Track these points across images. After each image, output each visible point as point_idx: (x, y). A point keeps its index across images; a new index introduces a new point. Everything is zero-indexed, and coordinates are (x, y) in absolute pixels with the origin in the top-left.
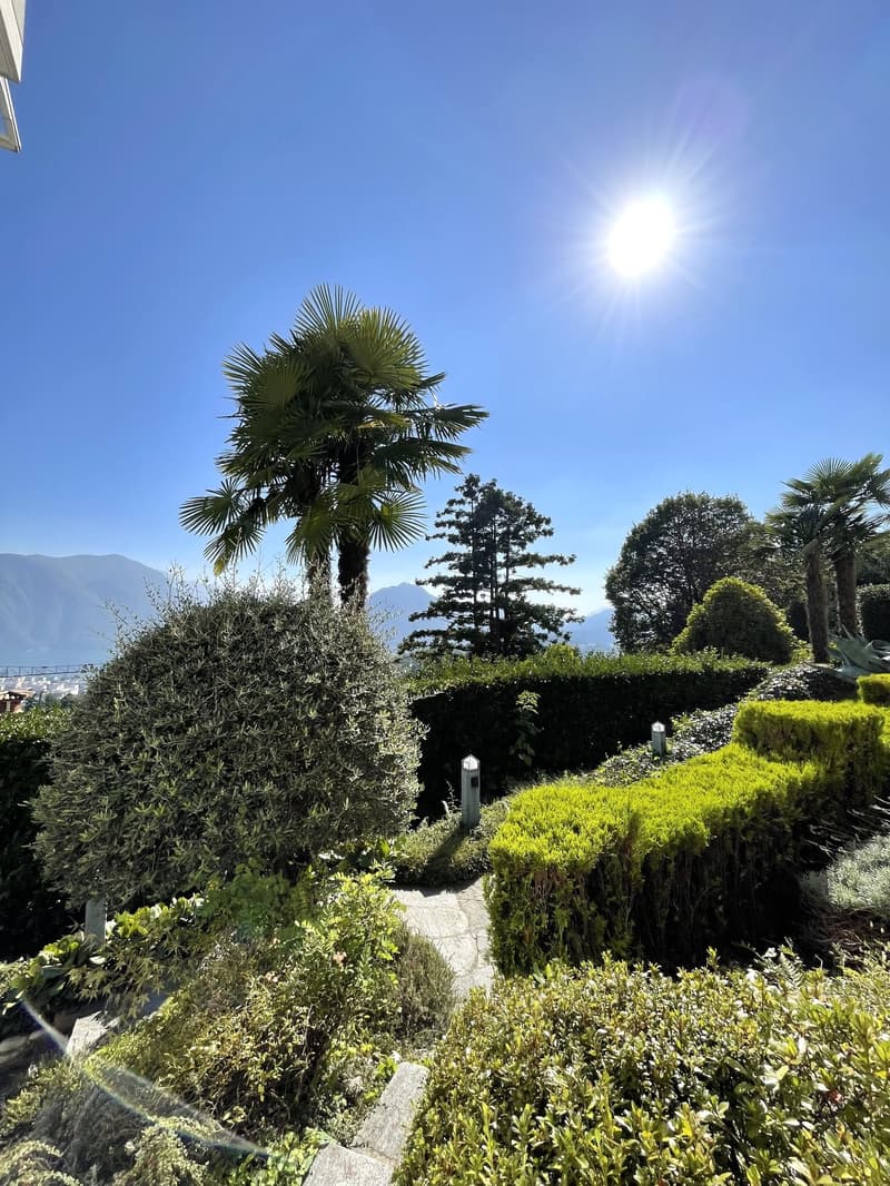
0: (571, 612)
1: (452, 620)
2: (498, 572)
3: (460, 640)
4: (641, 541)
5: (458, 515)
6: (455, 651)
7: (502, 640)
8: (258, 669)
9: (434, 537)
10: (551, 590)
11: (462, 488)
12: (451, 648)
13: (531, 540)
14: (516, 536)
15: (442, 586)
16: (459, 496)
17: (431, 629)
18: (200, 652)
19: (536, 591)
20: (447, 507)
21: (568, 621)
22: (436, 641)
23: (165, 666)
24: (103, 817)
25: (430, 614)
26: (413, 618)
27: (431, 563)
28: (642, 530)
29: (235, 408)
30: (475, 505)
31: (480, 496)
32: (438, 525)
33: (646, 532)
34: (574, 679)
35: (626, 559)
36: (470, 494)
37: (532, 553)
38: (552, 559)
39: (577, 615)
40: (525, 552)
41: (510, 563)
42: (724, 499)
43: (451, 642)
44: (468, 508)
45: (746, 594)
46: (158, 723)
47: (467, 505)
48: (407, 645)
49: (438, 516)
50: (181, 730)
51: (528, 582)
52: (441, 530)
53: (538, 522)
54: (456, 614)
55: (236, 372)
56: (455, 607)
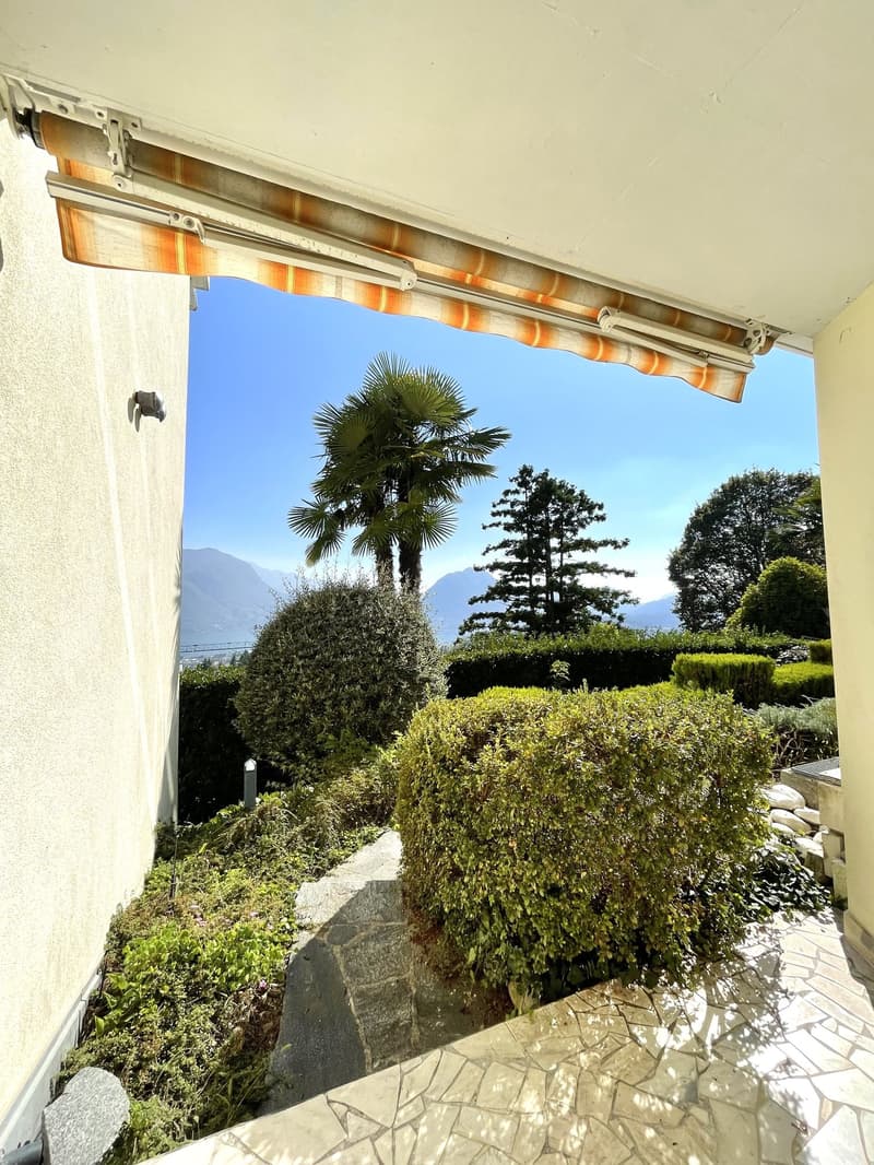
0: (625, 594)
1: (510, 603)
2: (552, 557)
3: (516, 622)
4: (705, 521)
5: (513, 504)
6: (513, 632)
7: (558, 622)
8: (351, 626)
9: (491, 526)
10: (605, 574)
11: (516, 479)
12: (509, 629)
13: (583, 526)
14: (569, 522)
15: (499, 571)
16: (514, 486)
17: (489, 612)
18: (319, 616)
19: (590, 574)
20: (503, 497)
21: (622, 603)
22: (495, 623)
23: (300, 624)
24: (276, 700)
25: (488, 598)
26: (473, 601)
27: (488, 550)
28: (706, 510)
29: (323, 450)
30: (529, 494)
31: (534, 486)
32: (494, 514)
33: (709, 512)
34: (606, 652)
35: (689, 539)
36: (524, 484)
37: (585, 538)
38: (605, 543)
39: (632, 596)
40: (577, 538)
41: (564, 548)
42: (796, 474)
43: (509, 623)
44: (522, 497)
45: (802, 573)
46: (300, 653)
47: (521, 494)
48: (468, 627)
49: (494, 506)
50: (312, 657)
51: (581, 566)
52: (497, 519)
53: (591, 508)
54: (513, 597)
55: (322, 422)
56: (511, 590)
